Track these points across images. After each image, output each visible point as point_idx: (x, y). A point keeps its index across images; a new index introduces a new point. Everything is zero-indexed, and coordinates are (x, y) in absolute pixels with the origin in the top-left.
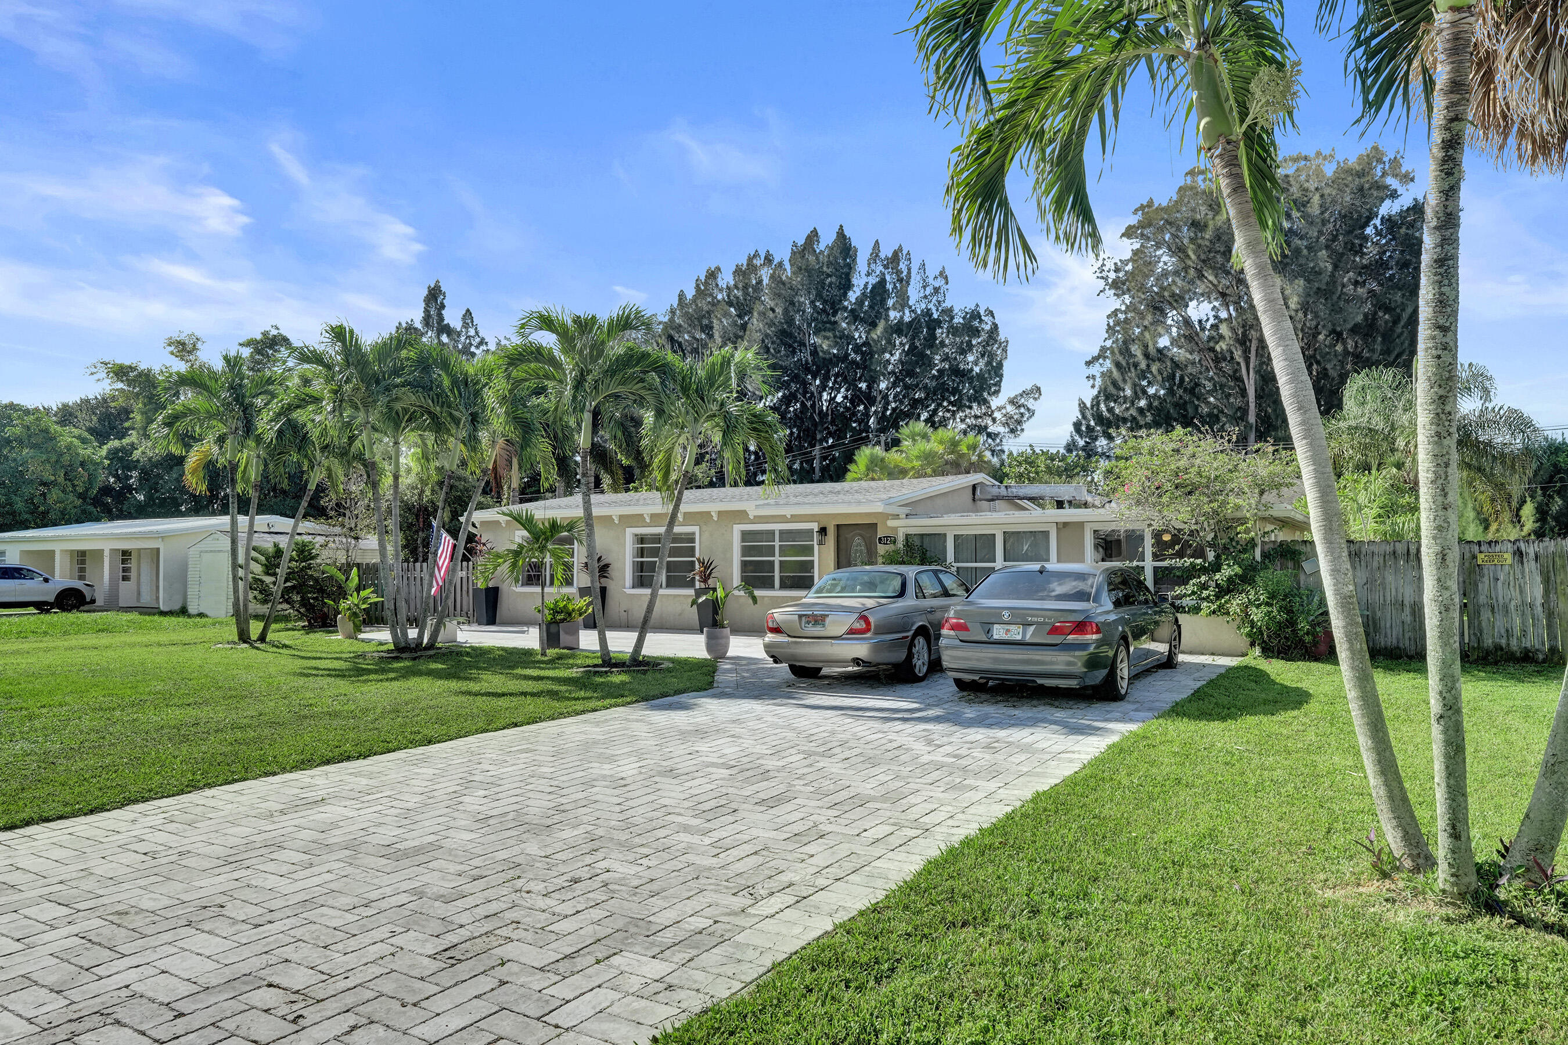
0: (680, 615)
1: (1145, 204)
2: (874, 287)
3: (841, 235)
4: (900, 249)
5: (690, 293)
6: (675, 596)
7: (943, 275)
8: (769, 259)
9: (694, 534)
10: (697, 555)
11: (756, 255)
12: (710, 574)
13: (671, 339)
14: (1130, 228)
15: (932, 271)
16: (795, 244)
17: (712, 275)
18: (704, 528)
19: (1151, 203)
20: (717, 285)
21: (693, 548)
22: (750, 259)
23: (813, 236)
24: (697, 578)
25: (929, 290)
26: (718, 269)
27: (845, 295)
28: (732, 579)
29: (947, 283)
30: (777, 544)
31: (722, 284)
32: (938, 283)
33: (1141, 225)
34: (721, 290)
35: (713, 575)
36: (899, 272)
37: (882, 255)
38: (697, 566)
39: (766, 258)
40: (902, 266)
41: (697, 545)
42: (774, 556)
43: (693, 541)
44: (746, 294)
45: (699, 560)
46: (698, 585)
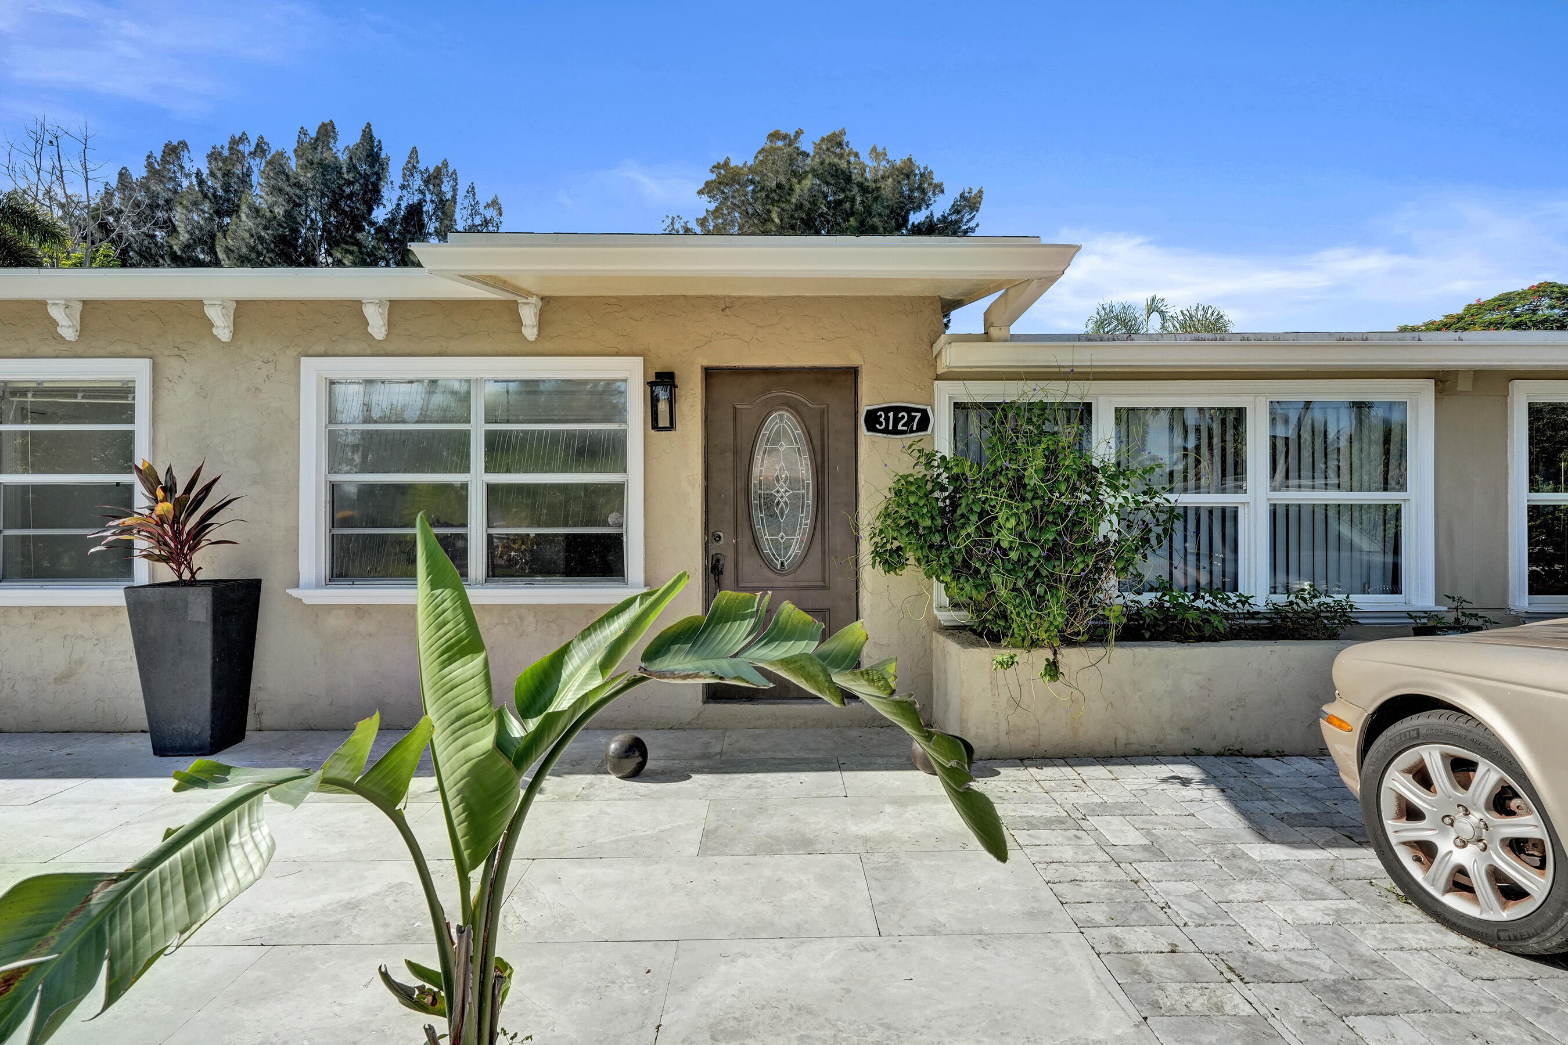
0: (61, 679)
1: (722, 163)
2: (410, 207)
3: (368, 135)
4: (445, 164)
5: (138, 172)
6: (40, 612)
7: (494, 204)
8: (261, 149)
9: (127, 390)
10: (142, 455)
11: (243, 139)
12: (203, 526)
13: (104, 226)
14: (707, 184)
15: (484, 197)
16: (303, 132)
17: (173, 151)
18: (172, 366)
19: (726, 164)
20: (182, 168)
21: (128, 438)
22: (235, 142)
23: (327, 132)
24: (141, 544)
25: (478, 220)
26: (184, 145)
27: (370, 210)
28: (294, 551)
29: (501, 214)
30: (478, 430)
31: (190, 167)
32: (490, 213)
33: (718, 185)
34: (188, 176)
35: (213, 535)
36: (440, 194)
37: (421, 166)
38: (141, 500)
39: (258, 145)
40: (446, 188)
41: (141, 427)
42: (467, 469)
43: (127, 413)
44: (227, 189)
45: (149, 477)
46: (142, 571)
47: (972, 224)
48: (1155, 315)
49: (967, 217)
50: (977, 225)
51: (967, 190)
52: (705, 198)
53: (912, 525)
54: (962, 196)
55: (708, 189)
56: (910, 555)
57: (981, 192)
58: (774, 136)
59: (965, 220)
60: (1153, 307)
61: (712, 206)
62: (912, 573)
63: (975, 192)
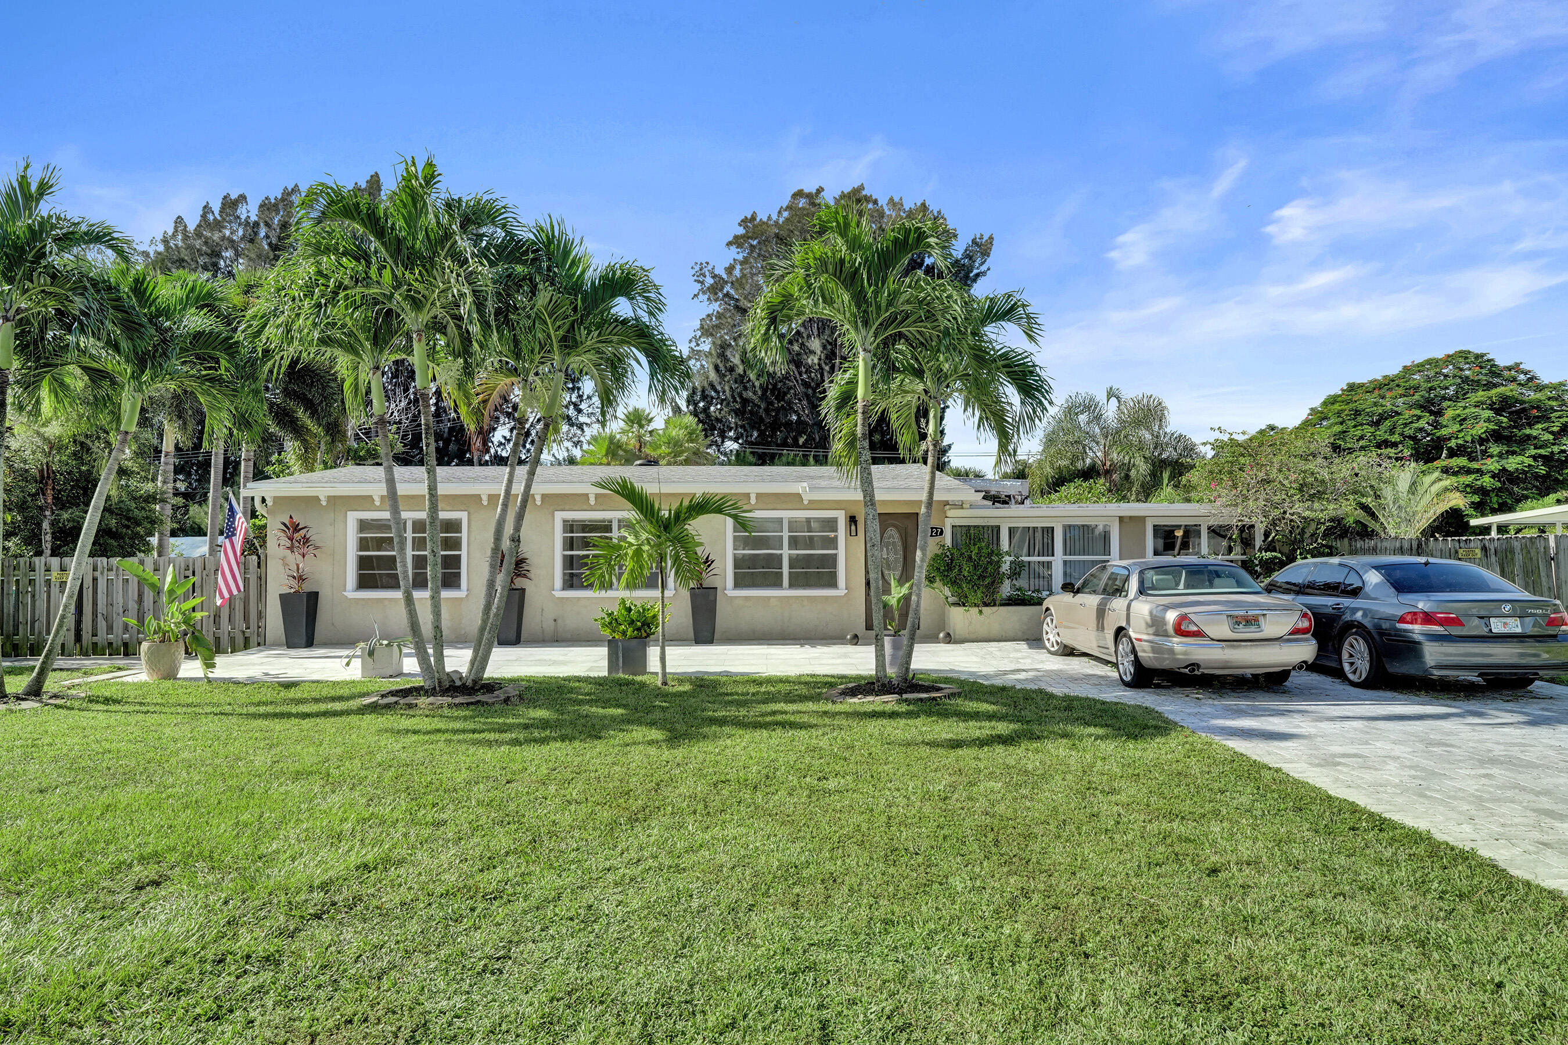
1: (749, 217)
14: (736, 237)
17: (230, 205)
19: (753, 218)
22: (287, 194)
26: (242, 198)
28: (726, 577)
30: (786, 535)
33: (745, 237)
47: (983, 268)
48: (1113, 400)
49: (978, 261)
50: (989, 269)
51: (978, 236)
52: (733, 248)
53: (938, 569)
54: (974, 241)
55: (737, 242)
56: (937, 579)
57: (991, 238)
58: (799, 194)
59: (977, 265)
60: (1111, 394)
61: (740, 257)
62: (938, 584)
63: (986, 238)
